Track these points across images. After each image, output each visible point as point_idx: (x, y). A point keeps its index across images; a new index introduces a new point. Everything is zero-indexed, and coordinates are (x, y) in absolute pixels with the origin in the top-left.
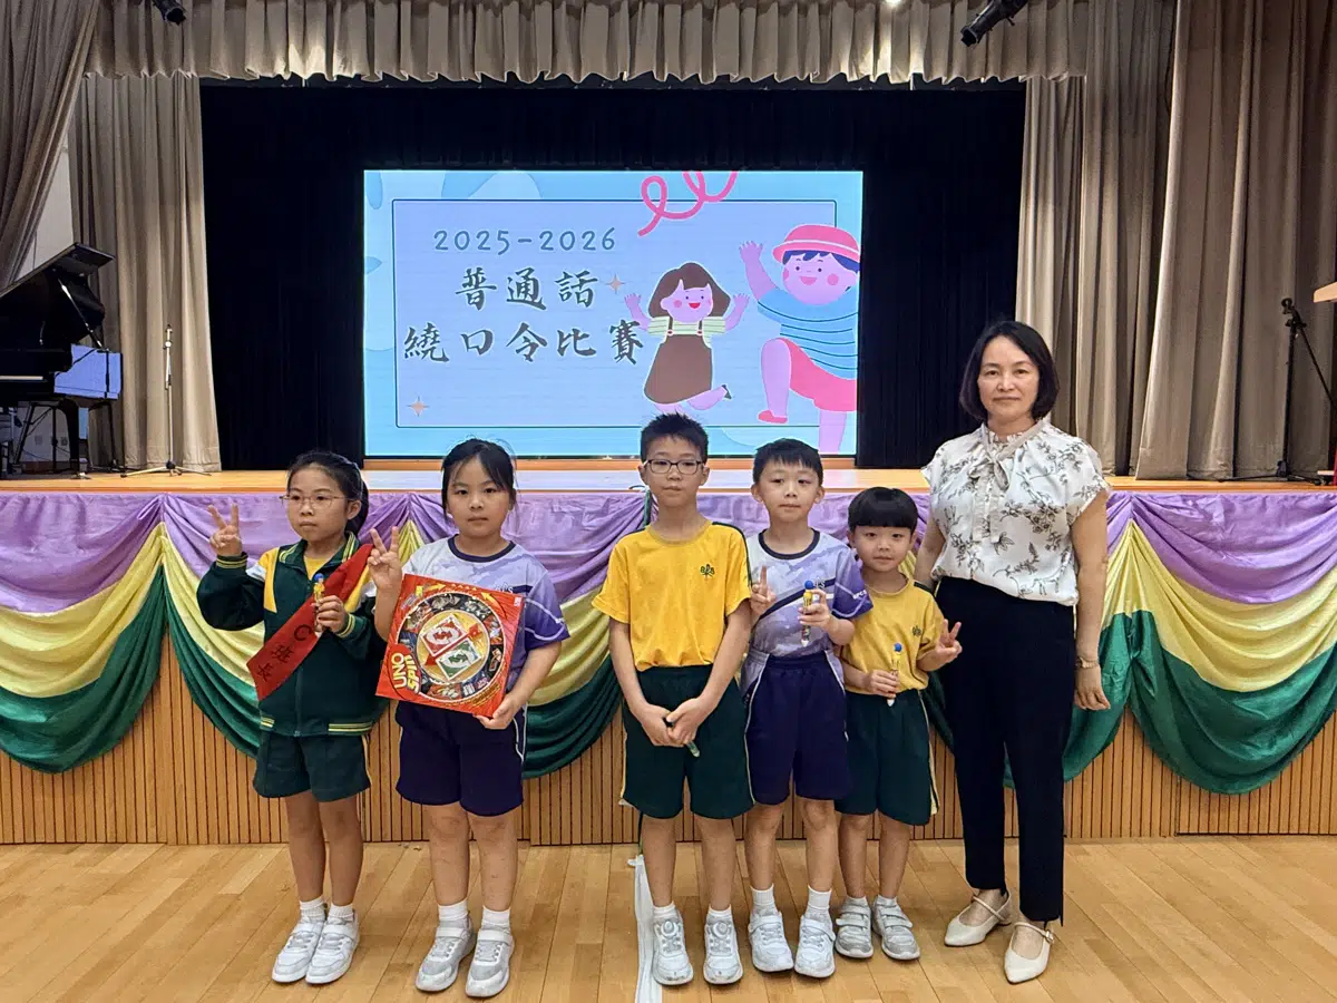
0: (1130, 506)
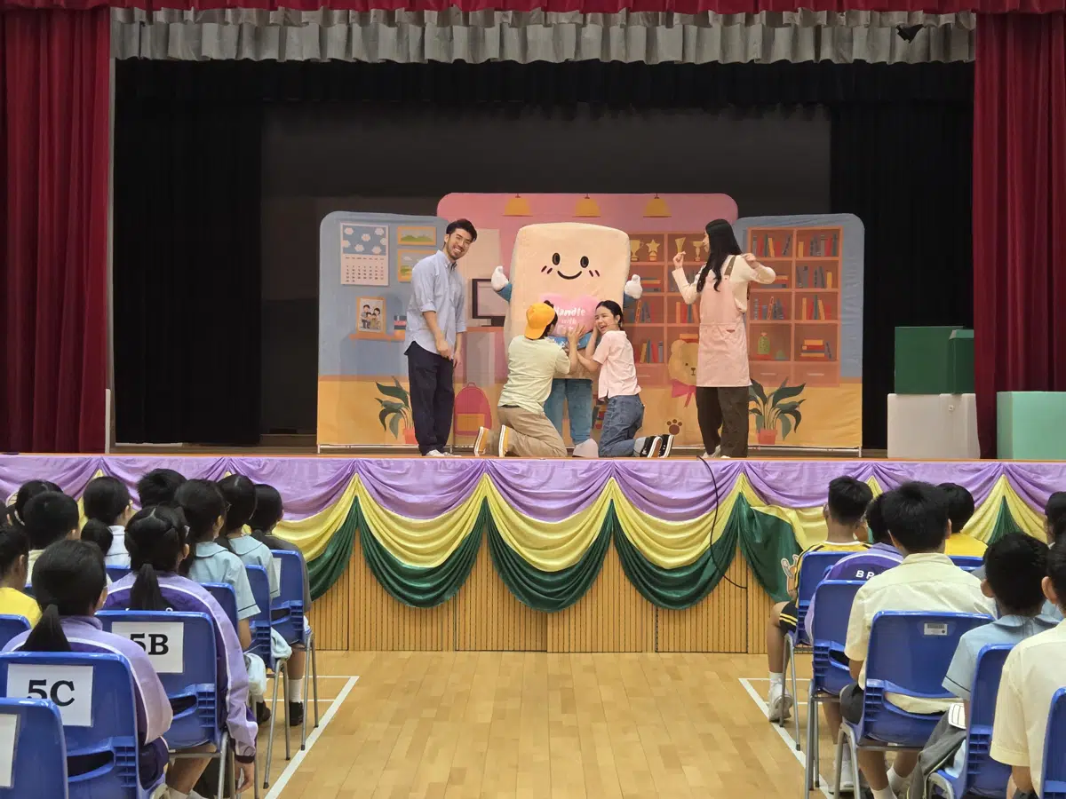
0: (870, 469)
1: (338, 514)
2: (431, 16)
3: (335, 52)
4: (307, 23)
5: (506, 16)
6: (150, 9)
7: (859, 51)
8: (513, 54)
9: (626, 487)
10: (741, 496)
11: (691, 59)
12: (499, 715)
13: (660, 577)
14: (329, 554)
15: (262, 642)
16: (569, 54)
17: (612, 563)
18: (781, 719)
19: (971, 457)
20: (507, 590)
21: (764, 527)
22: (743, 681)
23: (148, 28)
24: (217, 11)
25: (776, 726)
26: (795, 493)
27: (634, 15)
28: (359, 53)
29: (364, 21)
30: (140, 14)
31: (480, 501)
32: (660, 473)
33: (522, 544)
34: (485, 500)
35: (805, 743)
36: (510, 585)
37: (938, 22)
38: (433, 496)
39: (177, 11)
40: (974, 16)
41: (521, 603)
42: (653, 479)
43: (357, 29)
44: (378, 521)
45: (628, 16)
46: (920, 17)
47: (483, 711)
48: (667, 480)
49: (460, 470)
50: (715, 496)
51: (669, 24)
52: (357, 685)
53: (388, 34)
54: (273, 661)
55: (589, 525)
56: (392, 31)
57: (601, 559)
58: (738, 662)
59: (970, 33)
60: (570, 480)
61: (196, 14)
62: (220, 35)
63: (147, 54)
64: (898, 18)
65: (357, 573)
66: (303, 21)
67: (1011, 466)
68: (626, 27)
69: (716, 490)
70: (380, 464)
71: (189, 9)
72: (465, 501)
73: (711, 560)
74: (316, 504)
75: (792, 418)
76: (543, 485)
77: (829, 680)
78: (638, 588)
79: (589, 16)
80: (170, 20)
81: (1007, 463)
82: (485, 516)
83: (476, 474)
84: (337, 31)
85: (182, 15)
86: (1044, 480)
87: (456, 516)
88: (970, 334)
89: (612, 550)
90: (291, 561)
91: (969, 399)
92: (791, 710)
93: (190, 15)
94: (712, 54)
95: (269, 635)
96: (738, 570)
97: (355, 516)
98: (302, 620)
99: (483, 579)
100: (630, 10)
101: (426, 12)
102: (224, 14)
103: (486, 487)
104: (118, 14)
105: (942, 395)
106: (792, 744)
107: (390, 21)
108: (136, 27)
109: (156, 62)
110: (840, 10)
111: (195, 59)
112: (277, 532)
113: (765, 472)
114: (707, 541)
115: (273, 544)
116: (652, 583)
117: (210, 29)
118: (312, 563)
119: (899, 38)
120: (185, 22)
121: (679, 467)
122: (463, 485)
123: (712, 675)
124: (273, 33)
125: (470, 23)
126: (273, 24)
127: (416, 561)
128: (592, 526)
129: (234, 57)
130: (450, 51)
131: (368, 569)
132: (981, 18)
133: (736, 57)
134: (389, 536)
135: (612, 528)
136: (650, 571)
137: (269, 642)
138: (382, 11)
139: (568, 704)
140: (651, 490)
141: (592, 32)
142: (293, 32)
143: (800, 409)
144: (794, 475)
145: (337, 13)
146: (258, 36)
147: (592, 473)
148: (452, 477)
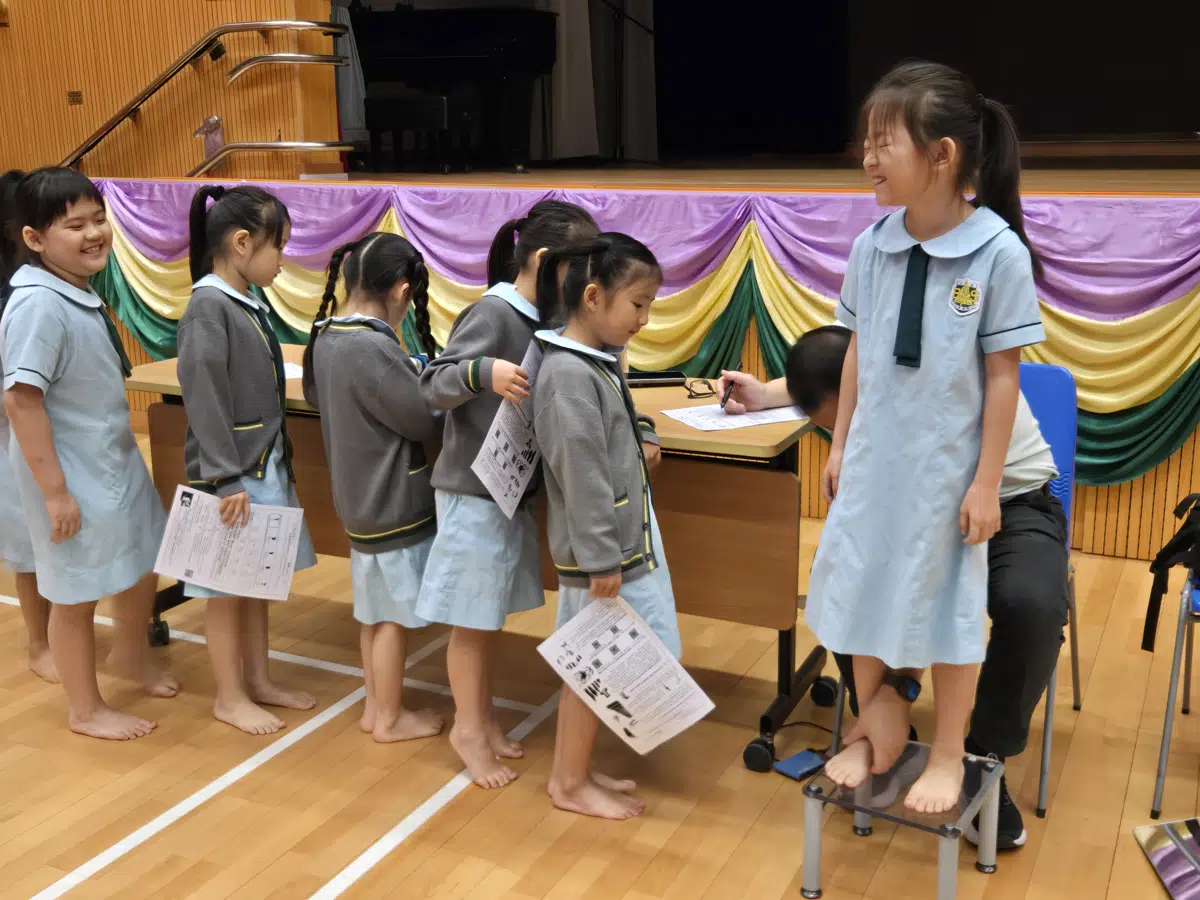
1: (717, 291)
76: (1094, 248)
97: (747, 295)
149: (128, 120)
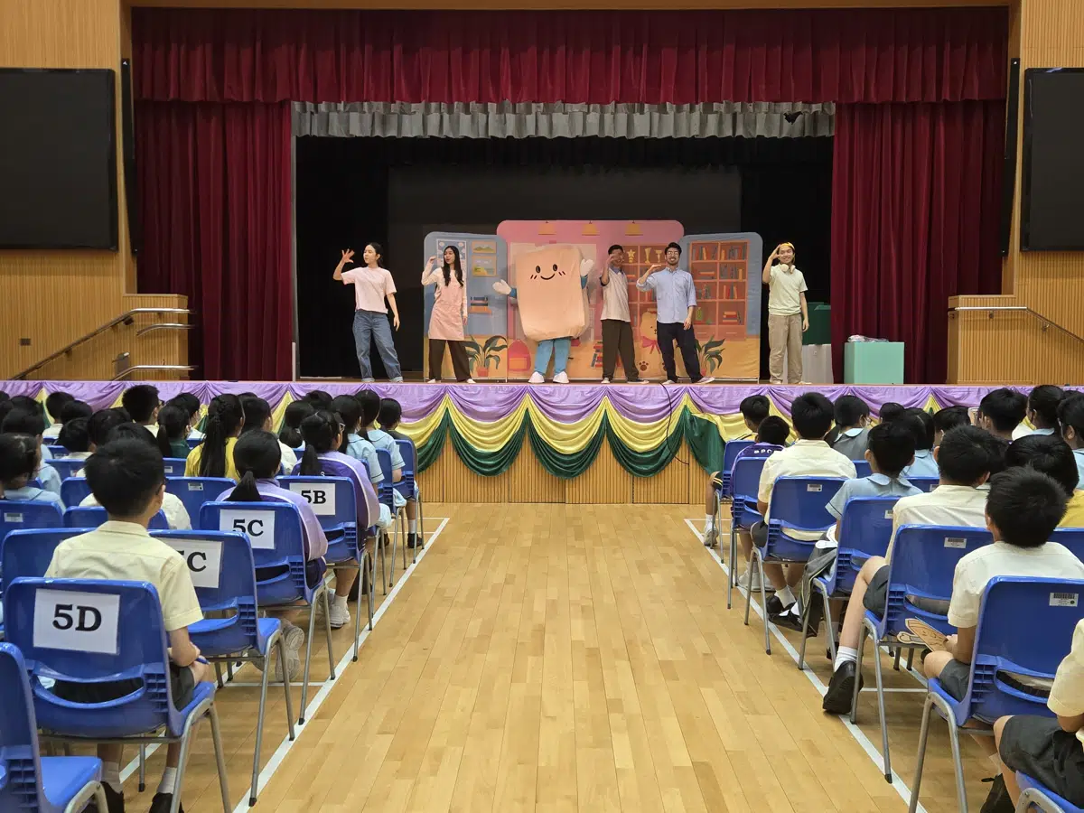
1: (436, 419)
2: (492, 107)
3: (433, 131)
4: (415, 112)
5: (539, 107)
6: (316, 102)
7: (760, 130)
8: (544, 133)
9: (614, 401)
10: (686, 407)
11: (655, 135)
12: (536, 541)
13: (636, 458)
14: (431, 443)
15: (388, 497)
16: (579, 132)
17: (605, 450)
18: (712, 544)
19: (828, 383)
20: (541, 465)
21: (700, 426)
22: (688, 521)
23: (316, 115)
24: (358, 103)
25: (708, 549)
26: (718, 405)
27: (619, 105)
28: (448, 132)
29: (450, 111)
30: (310, 106)
31: (524, 412)
32: (636, 393)
33: (550, 438)
34: (527, 410)
35: (728, 559)
36: (542, 463)
37: (811, 109)
38: (495, 408)
39: (333, 104)
40: (833, 106)
41: (550, 473)
42: (631, 397)
43: (446, 116)
44: (462, 424)
45: (616, 107)
46: (800, 106)
47: (526, 540)
48: (639, 398)
49: (512, 391)
50: (670, 408)
51: (642, 112)
52: (449, 523)
53: (465, 119)
54: (394, 509)
55: (591, 425)
56: (469, 116)
57: (599, 447)
58: (683, 509)
59: (830, 117)
60: (578, 399)
61: (345, 106)
62: (361, 120)
63: (315, 133)
64: (785, 107)
65: (449, 455)
66: (412, 111)
67: (854, 388)
68: (615, 113)
69: (670, 404)
70: (461, 388)
71: (340, 102)
72: (515, 411)
73: (667, 447)
74: (422, 413)
75: (716, 361)
76: (563, 400)
77: (744, 520)
78: (622, 465)
79: (592, 107)
80: (329, 108)
81: (851, 386)
82: (527, 421)
83: (522, 393)
84: (434, 118)
85: (336, 107)
86: (874, 397)
87: (508, 421)
88: (828, 307)
89: (606, 442)
90: (406, 447)
91: (827, 347)
92: (718, 539)
93: (341, 106)
94: (668, 132)
95: (392, 492)
96: (683, 453)
97: (447, 420)
98: (413, 483)
99: (526, 458)
100: (617, 102)
101: (489, 104)
102: (362, 107)
103: (528, 402)
104: (296, 106)
105: (810, 345)
106: (718, 560)
107: (467, 111)
108: (308, 115)
109: (321, 139)
110: (750, 101)
111: (345, 136)
112: (398, 430)
113: (701, 392)
114: (665, 435)
115: (395, 436)
116: (630, 460)
117: (354, 116)
118: (420, 449)
119: (786, 121)
120: (338, 112)
121: (647, 390)
122: (513, 401)
123: (668, 517)
124: (394, 119)
125: (517, 112)
126: (394, 113)
127: (486, 448)
128: (594, 425)
129: (369, 135)
130: (504, 131)
131: (455, 453)
132: (839, 107)
133: (683, 134)
134: (469, 433)
135: (606, 427)
136: (631, 455)
137: (392, 496)
138: (462, 104)
139: (579, 535)
140: (631, 404)
141: (593, 118)
142: (406, 118)
143: (721, 355)
144: (719, 394)
145: (433, 105)
146: (384, 122)
147: (593, 393)
148: (507, 396)
149: (64, 354)
